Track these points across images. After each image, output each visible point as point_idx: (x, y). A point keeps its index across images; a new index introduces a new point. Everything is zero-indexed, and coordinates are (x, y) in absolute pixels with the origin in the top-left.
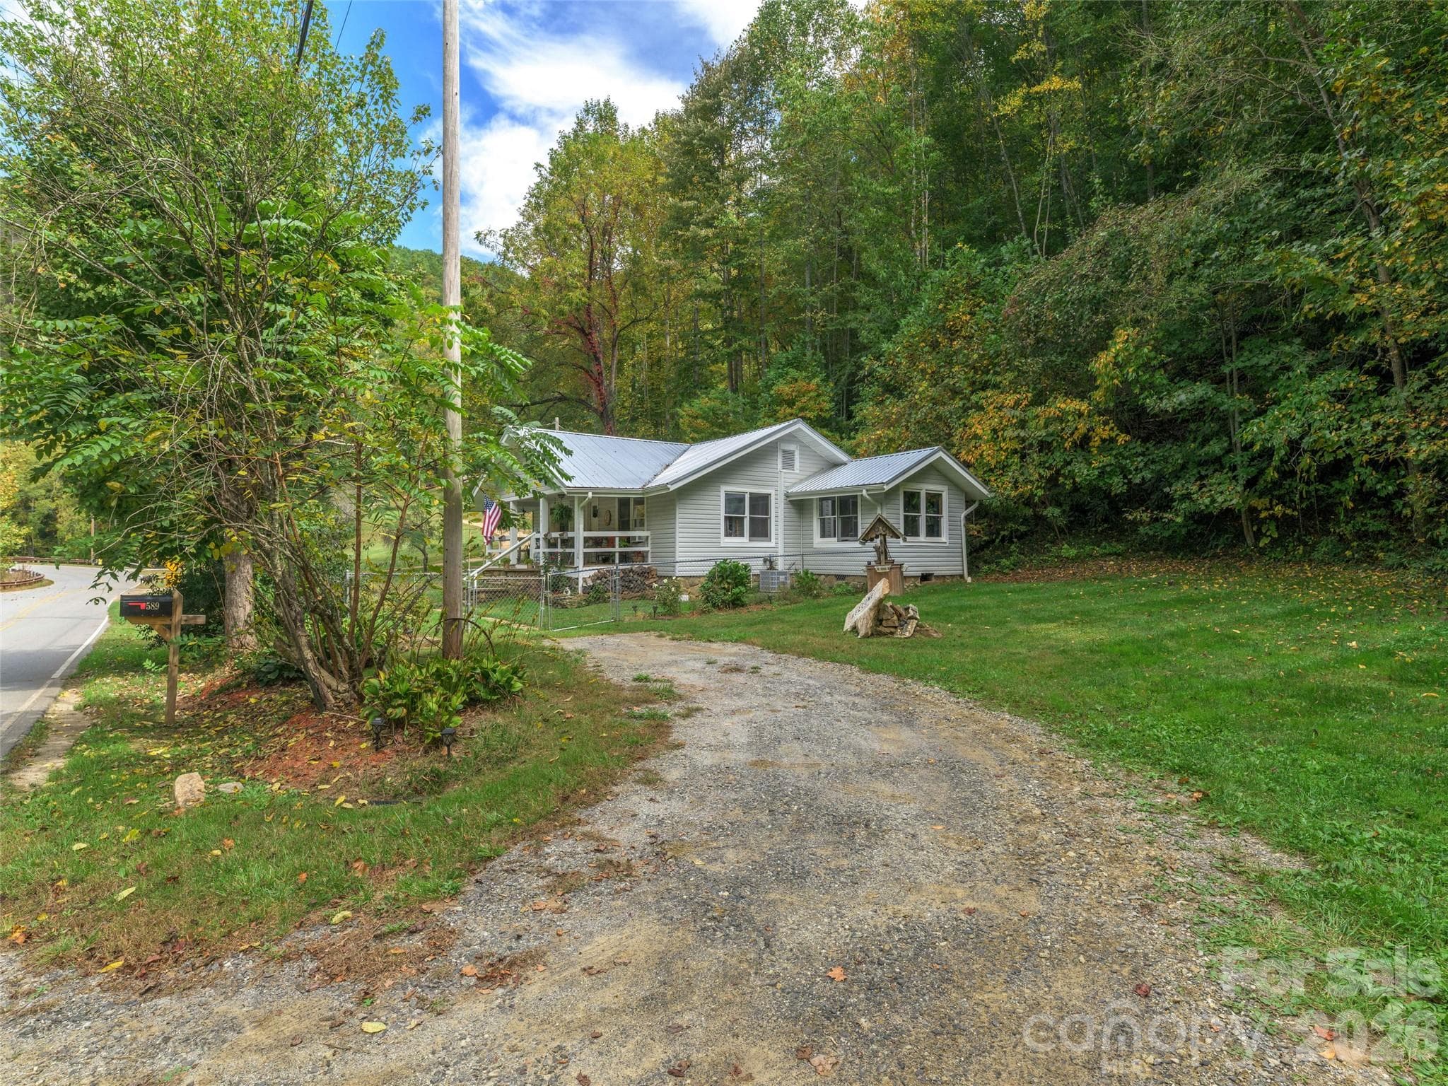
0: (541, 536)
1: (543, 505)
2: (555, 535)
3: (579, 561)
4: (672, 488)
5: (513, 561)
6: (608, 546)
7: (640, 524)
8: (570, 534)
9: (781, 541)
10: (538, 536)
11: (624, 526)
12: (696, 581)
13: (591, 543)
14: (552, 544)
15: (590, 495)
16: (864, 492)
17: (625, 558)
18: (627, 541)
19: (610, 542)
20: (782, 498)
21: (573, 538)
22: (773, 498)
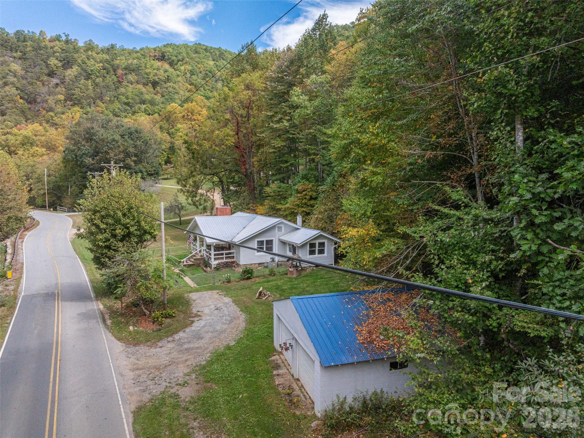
0: (204, 249)
2: (208, 250)
3: (213, 260)
13: (215, 255)
18: (227, 254)
19: (222, 254)
20: (277, 240)
22: (274, 241)
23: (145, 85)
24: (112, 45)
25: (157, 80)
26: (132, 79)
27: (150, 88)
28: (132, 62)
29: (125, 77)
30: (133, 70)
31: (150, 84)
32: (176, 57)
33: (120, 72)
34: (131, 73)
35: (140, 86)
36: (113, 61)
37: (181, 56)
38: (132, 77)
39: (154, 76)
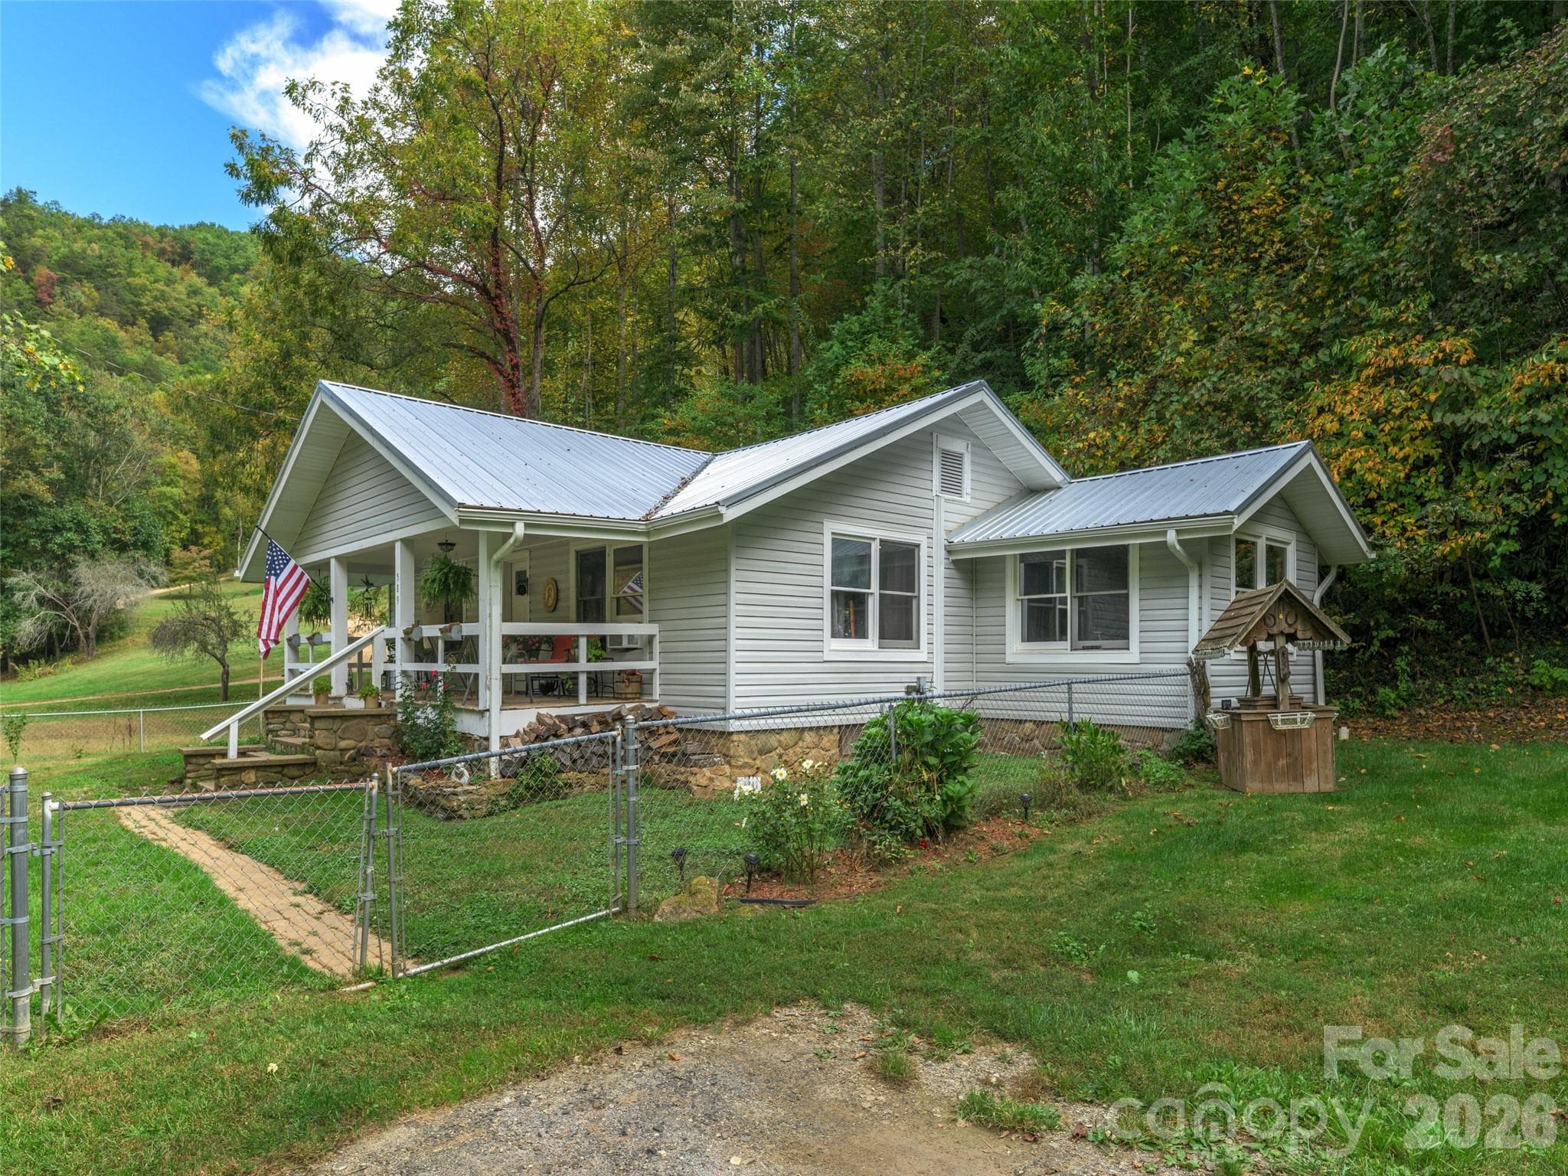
0: (397, 633)
1: (401, 562)
2: (431, 631)
3: (491, 695)
4: (730, 514)
5: (338, 688)
6: (554, 658)
7: (629, 608)
8: (467, 629)
9: (939, 647)
10: (390, 633)
11: (590, 609)
12: (773, 740)
13: (514, 649)
14: (422, 652)
15: (520, 529)
16: (1171, 537)
17: (598, 686)
18: (601, 646)
19: (562, 648)
20: (940, 555)
21: (473, 640)
22: (924, 552)
23: (125, 322)
24: (19, 191)
25: (166, 312)
26: (83, 299)
27: (141, 331)
28: (84, 251)
29: (58, 290)
30: (89, 275)
31: (142, 322)
32: (227, 258)
33: (42, 272)
34: (80, 281)
35: (110, 324)
36: (19, 235)
37: (241, 257)
38: (83, 292)
39: (156, 299)
